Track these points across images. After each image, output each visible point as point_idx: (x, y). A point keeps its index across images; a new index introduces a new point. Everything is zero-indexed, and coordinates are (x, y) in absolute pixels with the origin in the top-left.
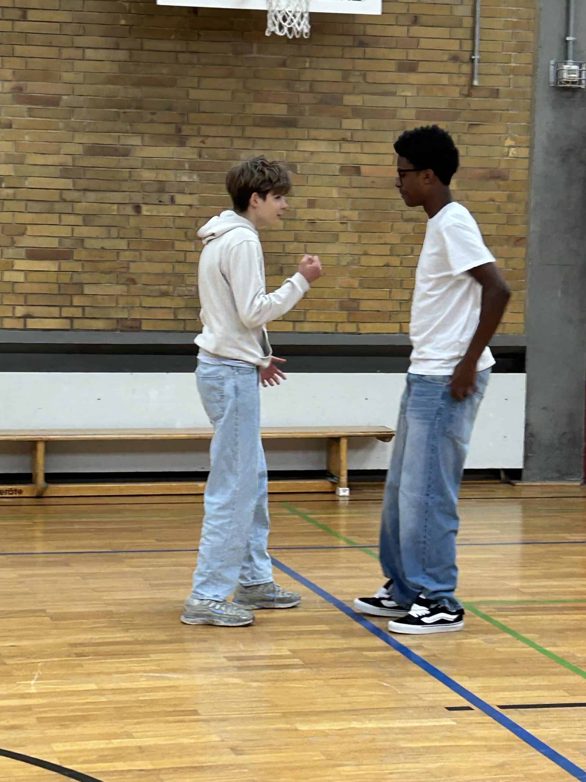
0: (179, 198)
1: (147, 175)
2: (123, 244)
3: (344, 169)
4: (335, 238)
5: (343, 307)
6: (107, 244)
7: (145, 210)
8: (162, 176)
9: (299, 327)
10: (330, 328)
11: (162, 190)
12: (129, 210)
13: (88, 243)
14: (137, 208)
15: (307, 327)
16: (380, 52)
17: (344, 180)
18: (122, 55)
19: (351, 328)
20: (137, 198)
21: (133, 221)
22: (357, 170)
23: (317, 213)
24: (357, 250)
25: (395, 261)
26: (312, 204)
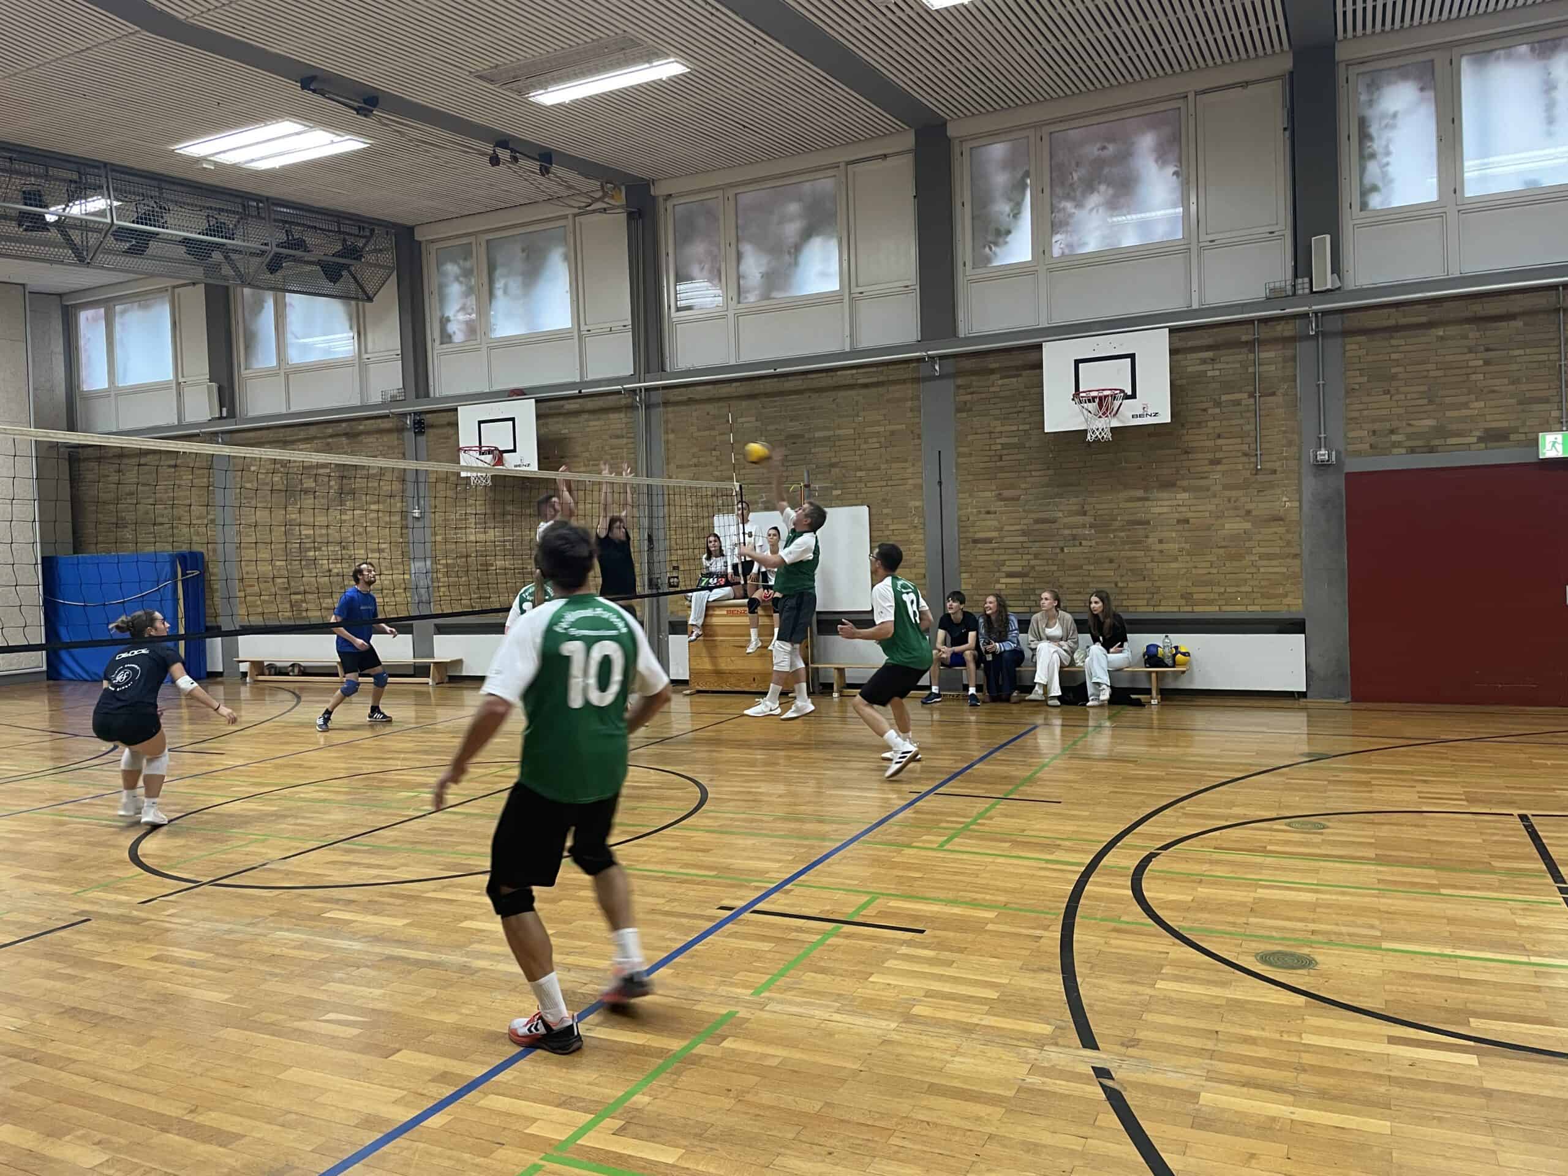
0: (1084, 543)
1: (1067, 532)
2: (1055, 568)
3: (1179, 521)
4: (1176, 560)
5: (1182, 597)
6: (1046, 568)
7: (1066, 550)
8: (1074, 531)
9: (1156, 609)
10: (1176, 609)
11: (1074, 539)
12: (1058, 550)
13: (1037, 568)
14: (1062, 550)
15: (1161, 609)
16: (1200, 456)
17: (1180, 527)
18: (1050, 472)
19: (1189, 609)
20: (1061, 544)
21: (1061, 556)
22: (1187, 521)
23: (1164, 546)
24: (1191, 565)
25: (1215, 571)
26: (1161, 541)
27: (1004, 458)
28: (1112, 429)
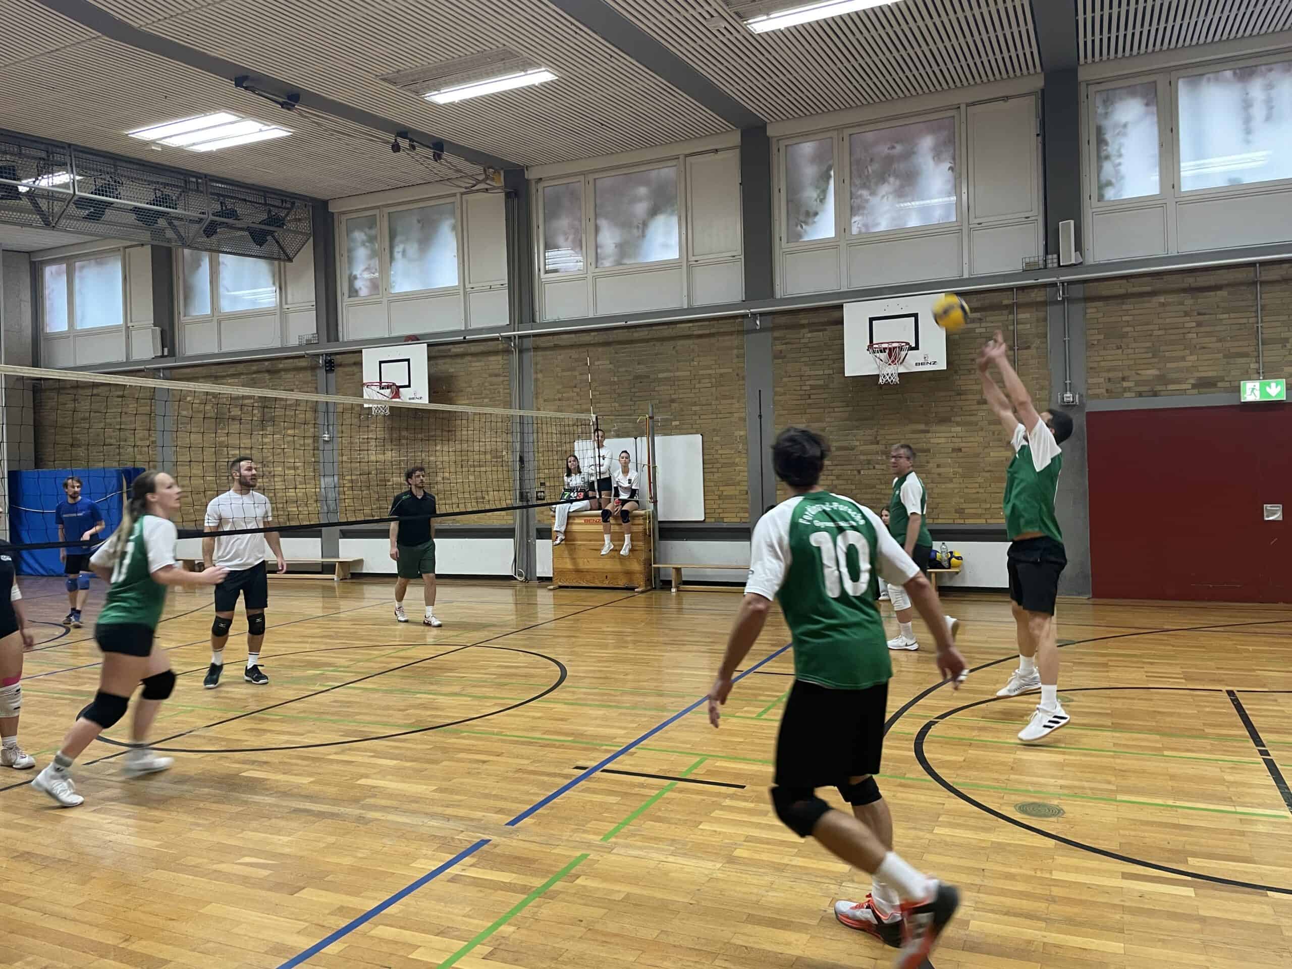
0: (877, 466)
1: (862, 457)
2: (853, 487)
3: (954, 450)
4: (951, 481)
5: (956, 512)
6: (847, 487)
7: (862, 472)
8: (869, 457)
9: (936, 521)
10: (951, 521)
11: (869, 464)
12: (856, 472)
13: (839, 487)
14: (859, 472)
15: (940, 521)
16: (970, 397)
17: (954, 455)
18: (850, 409)
19: (962, 521)
20: (859, 467)
21: (857, 477)
22: (960, 450)
23: (941, 470)
24: (963, 486)
25: (982, 490)
26: (938, 466)
27: (812, 397)
28: (900, 374)
